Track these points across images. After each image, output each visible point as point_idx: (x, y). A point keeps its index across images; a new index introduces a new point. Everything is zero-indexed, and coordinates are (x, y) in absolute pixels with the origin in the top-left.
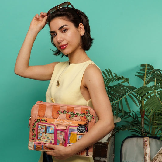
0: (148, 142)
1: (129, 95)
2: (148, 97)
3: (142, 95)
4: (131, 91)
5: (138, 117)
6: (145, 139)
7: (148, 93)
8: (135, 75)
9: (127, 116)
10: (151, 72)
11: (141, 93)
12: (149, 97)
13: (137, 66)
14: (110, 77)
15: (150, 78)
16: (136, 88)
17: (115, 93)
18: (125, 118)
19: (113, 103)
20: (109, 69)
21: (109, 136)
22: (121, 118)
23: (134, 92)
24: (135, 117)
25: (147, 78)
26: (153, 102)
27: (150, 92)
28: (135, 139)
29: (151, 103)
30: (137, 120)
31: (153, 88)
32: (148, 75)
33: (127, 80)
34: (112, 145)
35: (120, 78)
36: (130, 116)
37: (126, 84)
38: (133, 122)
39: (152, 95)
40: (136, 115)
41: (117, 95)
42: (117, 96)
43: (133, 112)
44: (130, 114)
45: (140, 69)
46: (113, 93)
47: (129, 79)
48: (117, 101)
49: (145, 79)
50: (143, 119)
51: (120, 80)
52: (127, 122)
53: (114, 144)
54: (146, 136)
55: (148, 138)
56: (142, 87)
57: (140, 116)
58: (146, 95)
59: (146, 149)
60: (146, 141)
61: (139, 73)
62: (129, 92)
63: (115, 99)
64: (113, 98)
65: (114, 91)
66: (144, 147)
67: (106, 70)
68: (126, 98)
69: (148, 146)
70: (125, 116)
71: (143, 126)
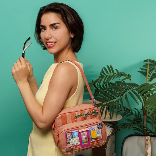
0: (149, 141)
1: (129, 93)
2: (149, 95)
3: (143, 92)
4: (132, 88)
5: (140, 115)
6: (147, 137)
7: (150, 90)
8: (138, 71)
9: (129, 114)
10: (154, 68)
11: (142, 91)
12: (151, 94)
13: (141, 62)
14: (111, 73)
15: (153, 74)
16: (137, 85)
17: (116, 91)
18: (127, 116)
19: (113, 100)
20: (110, 65)
21: (109, 135)
22: (122, 116)
23: (135, 89)
24: (137, 115)
25: (150, 74)
26: (154, 100)
27: (151, 89)
28: (136, 138)
29: (152, 102)
30: (139, 118)
31: (154, 86)
32: (152, 71)
33: (129, 76)
34: (113, 143)
35: (122, 75)
36: (132, 114)
37: (127, 81)
38: (135, 120)
39: (154, 93)
40: (139, 112)
41: (118, 92)
42: (117, 94)
43: (136, 109)
44: (132, 112)
45: (144, 65)
46: (113, 90)
47: (131, 76)
48: (117, 99)
49: (147, 75)
50: (145, 117)
51: (122, 77)
52: (128, 120)
53: (115, 143)
54: (148, 135)
55: (149, 137)
56: (144, 84)
57: (143, 114)
58: (148, 93)
59: (147, 148)
60: (147, 140)
61: (142, 69)
62: (130, 89)
63: (116, 97)
64: (114, 96)
65: (115, 88)
66: (145, 147)
67: (108, 66)
68: (126, 95)
69: (150, 145)
70: (126, 114)
71: (145, 124)
